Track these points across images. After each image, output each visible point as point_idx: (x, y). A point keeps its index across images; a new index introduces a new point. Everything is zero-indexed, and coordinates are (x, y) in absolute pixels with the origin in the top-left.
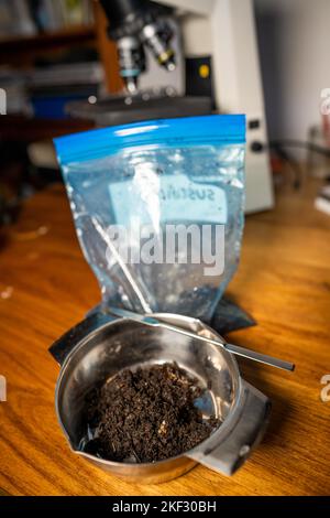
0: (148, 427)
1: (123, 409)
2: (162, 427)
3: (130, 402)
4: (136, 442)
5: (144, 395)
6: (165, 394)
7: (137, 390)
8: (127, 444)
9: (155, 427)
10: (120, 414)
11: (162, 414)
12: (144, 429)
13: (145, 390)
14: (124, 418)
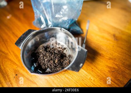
0: (52, 62)
1: (43, 57)
2: (56, 61)
3: (45, 55)
4: (49, 66)
5: (49, 53)
6: (55, 52)
7: (47, 52)
8: (47, 67)
9: (54, 61)
10: (43, 59)
11: (56, 57)
12: (51, 62)
13: (49, 51)
14: (44, 60)
